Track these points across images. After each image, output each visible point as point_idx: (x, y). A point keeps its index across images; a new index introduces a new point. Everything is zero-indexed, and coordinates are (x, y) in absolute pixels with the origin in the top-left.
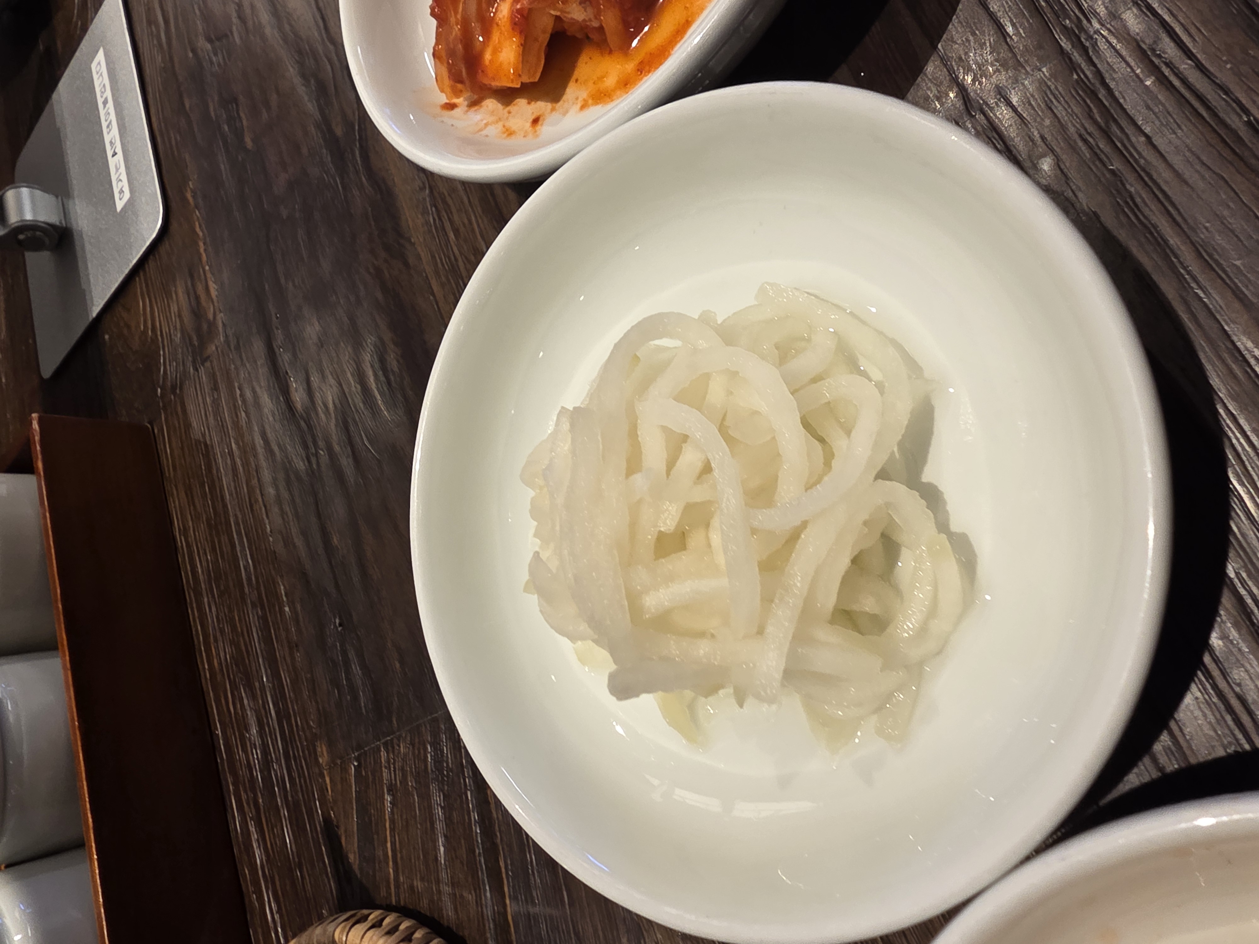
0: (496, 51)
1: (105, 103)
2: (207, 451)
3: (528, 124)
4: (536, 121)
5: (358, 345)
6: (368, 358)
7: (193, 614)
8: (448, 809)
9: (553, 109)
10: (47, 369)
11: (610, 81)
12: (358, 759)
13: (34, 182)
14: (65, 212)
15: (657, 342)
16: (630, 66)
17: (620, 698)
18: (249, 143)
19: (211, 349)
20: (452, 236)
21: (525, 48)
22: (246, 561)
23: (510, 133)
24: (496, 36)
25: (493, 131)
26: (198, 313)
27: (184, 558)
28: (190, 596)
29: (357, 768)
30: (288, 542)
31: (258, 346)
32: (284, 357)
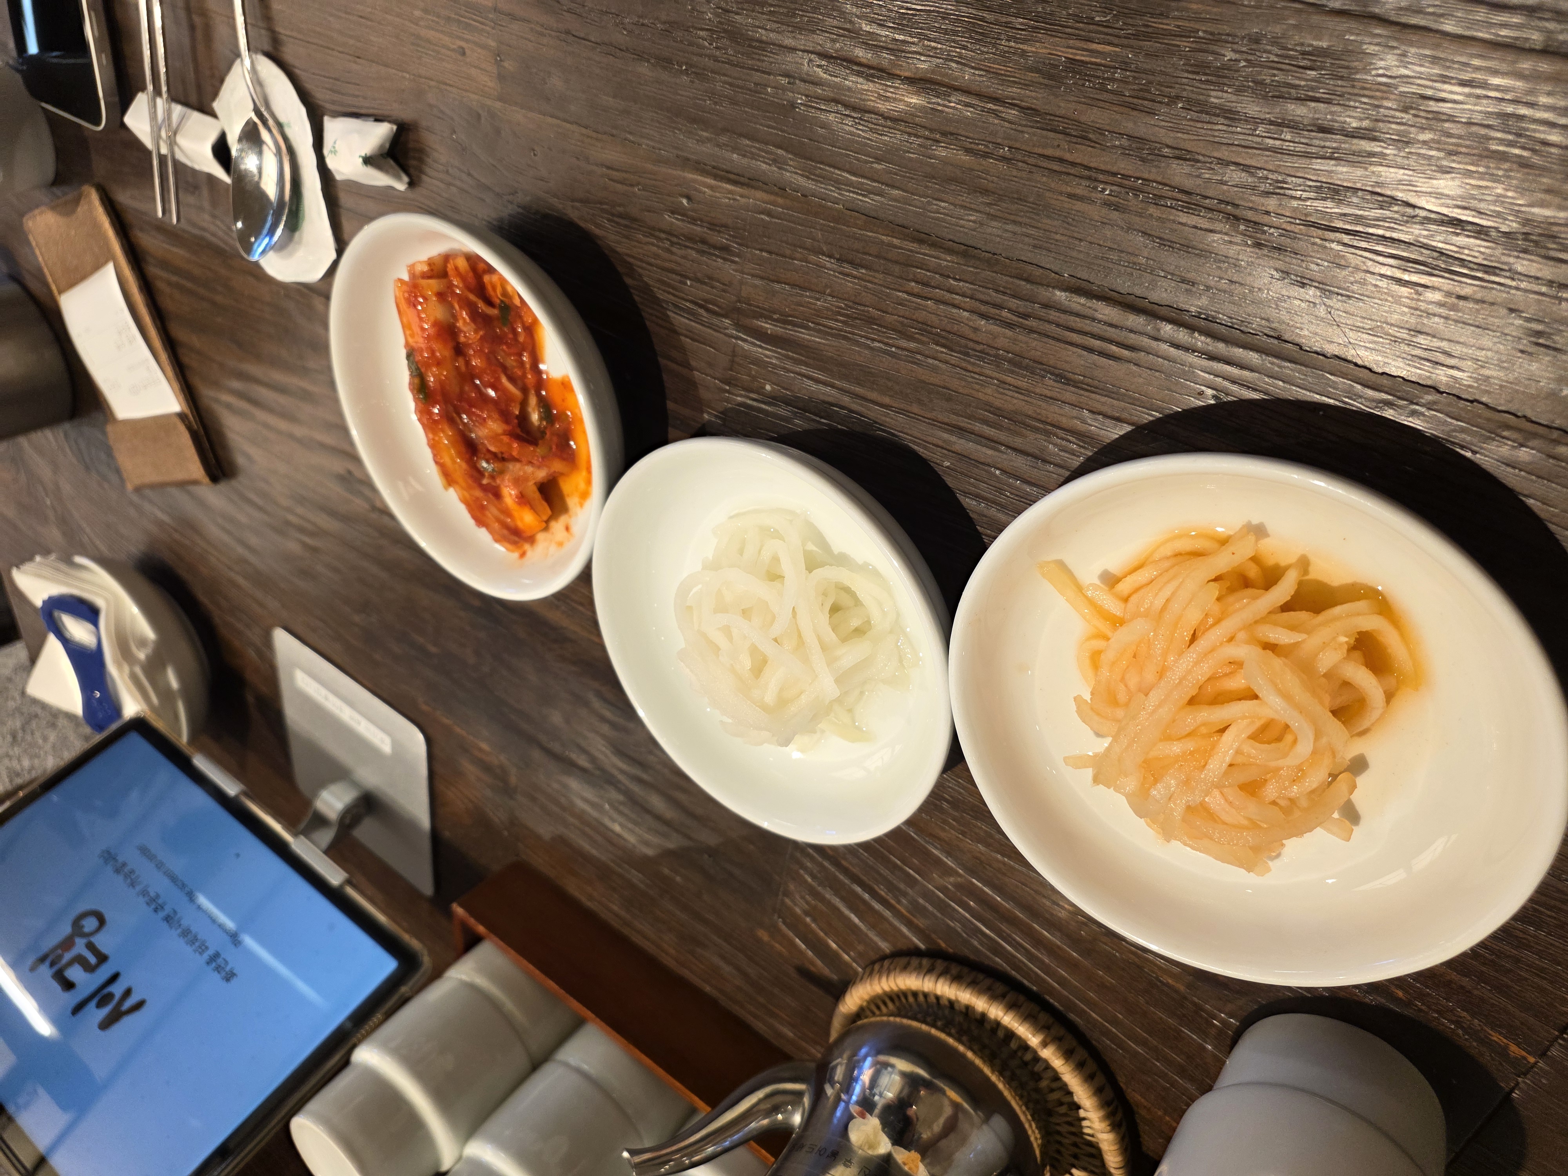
0: (522, 520)
1: (326, 699)
2: (562, 840)
3: (565, 533)
4: (567, 529)
5: (586, 704)
6: (597, 704)
7: (636, 939)
8: (837, 893)
9: (570, 517)
10: (427, 887)
11: (582, 485)
12: (779, 917)
13: (323, 784)
14: (355, 784)
15: (691, 593)
16: (584, 473)
17: (787, 746)
18: (433, 649)
19: (513, 780)
20: (580, 608)
21: (532, 508)
22: (635, 877)
23: (560, 544)
24: (516, 514)
25: (553, 549)
26: (487, 768)
27: (604, 915)
28: (626, 931)
29: (784, 923)
30: (647, 844)
31: (536, 754)
32: (556, 747)
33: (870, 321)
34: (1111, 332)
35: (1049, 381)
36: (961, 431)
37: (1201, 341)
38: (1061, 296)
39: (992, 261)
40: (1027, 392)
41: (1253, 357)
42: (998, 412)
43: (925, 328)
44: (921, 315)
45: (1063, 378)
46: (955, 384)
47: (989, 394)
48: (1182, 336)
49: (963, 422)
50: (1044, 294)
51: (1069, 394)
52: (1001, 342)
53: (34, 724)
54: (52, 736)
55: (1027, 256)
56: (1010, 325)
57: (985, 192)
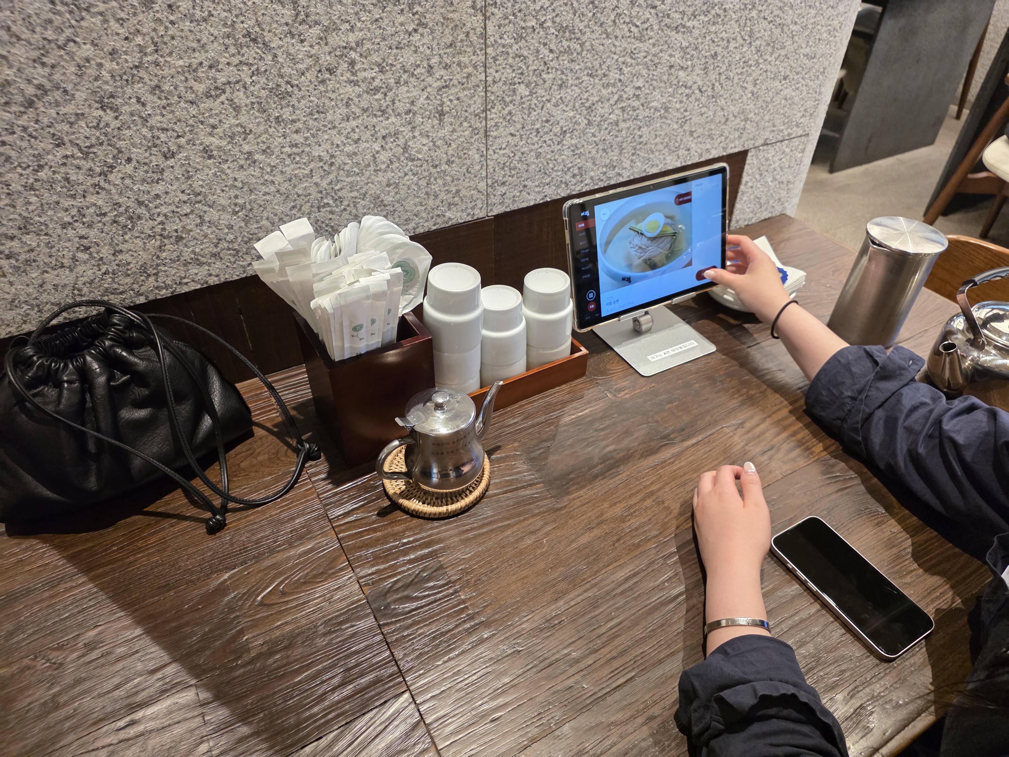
12: (518, 454)
29: (516, 455)
33: (662, 625)
34: (616, 677)
35: (615, 655)
36: (619, 624)
37: (600, 694)
38: (633, 674)
39: (654, 665)
40: (616, 647)
41: (588, 702)
42: (617, 637)
43: (650, 637)
44: (654, 638)
45: (614, 658)
46: (631, 632)
47: (622, 638)
48: (604, 691)
49: (620, 626)
50: (637, 670)
51: (609, 656)
52: (633, 652)
53: (758, 206)
54: (748, 210)
55: (648, 674)
56: (635, 657)
57: (671, 677)
